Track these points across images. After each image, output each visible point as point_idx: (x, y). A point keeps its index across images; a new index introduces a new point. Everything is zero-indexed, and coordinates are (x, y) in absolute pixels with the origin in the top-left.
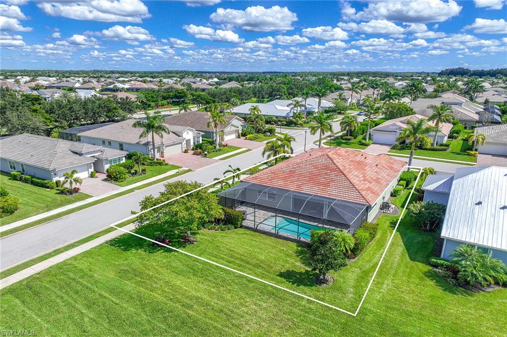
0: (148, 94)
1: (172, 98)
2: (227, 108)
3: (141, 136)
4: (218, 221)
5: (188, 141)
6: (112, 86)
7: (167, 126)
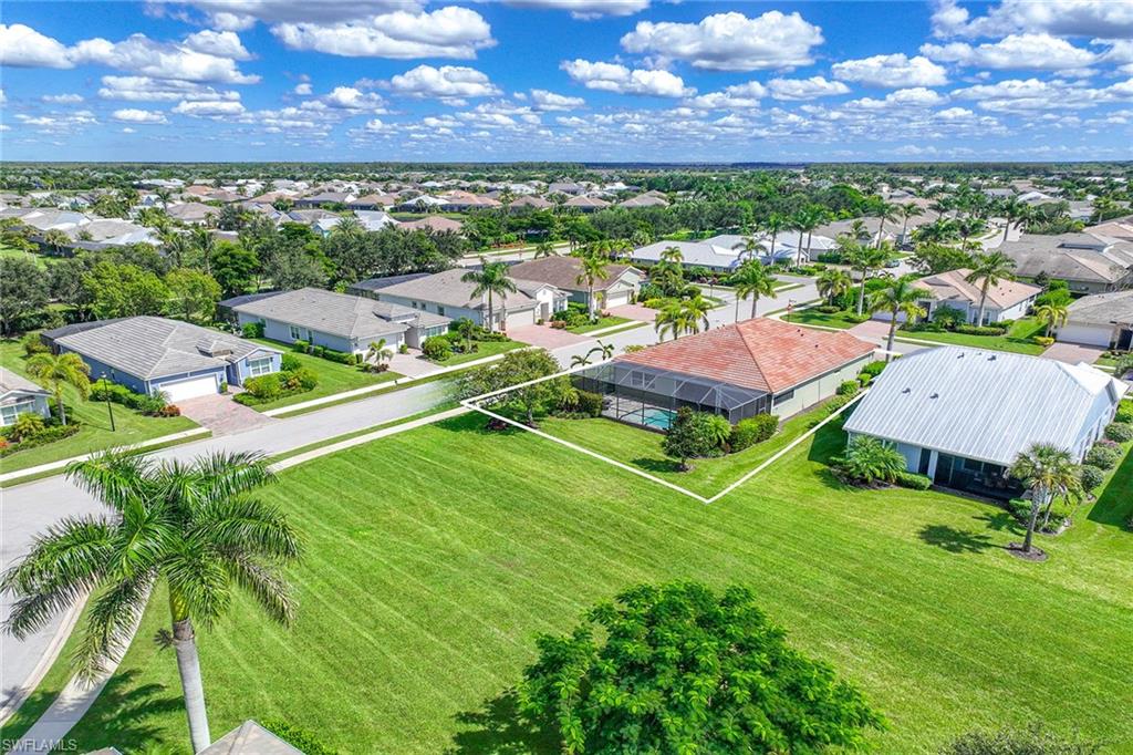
0: (483, 220)
1: (526, 229)
2: (622, 251)
3: (473, 295)
4: (570, 407)
5: (544, 307)
6: (413, 202)
7: (513, 280)
